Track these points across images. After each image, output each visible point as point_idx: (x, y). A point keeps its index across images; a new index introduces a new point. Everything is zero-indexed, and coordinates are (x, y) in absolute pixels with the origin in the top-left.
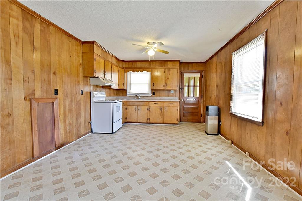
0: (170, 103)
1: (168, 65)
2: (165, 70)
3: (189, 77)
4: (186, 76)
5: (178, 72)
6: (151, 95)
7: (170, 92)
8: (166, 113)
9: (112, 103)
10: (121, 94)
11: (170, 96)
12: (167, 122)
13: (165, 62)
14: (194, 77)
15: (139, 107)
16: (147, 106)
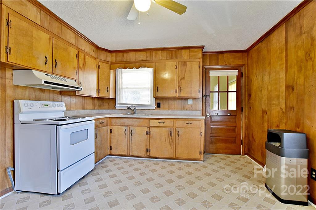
0: (186, 122)
1: (183, 56)
2: (177, 64)
3: (219, 76)
4: (213, 74)
5: (200, 68)
6: (154, 106)
7: (186, 102)
8: (179, 139)
9: (57, 125)
10: (106, 105)
11: (186, 110)
12: (181, 157)
13: (177, 51)
14: (228, 76)
15: (131, 129)
16: (145, 127)
